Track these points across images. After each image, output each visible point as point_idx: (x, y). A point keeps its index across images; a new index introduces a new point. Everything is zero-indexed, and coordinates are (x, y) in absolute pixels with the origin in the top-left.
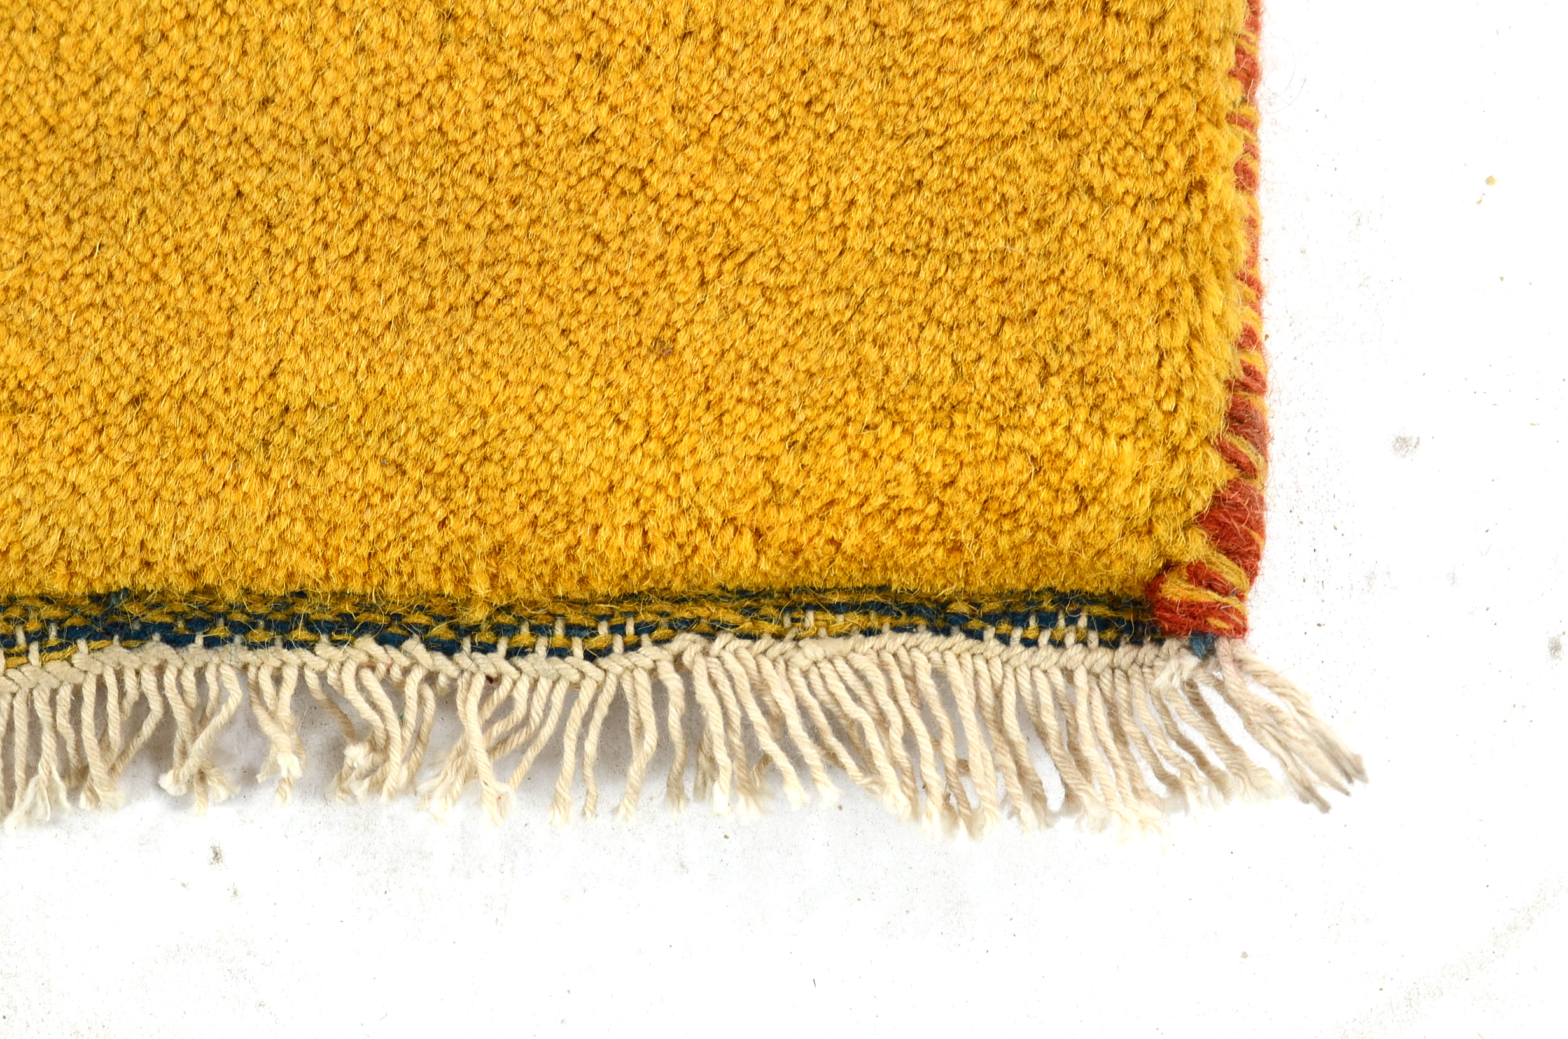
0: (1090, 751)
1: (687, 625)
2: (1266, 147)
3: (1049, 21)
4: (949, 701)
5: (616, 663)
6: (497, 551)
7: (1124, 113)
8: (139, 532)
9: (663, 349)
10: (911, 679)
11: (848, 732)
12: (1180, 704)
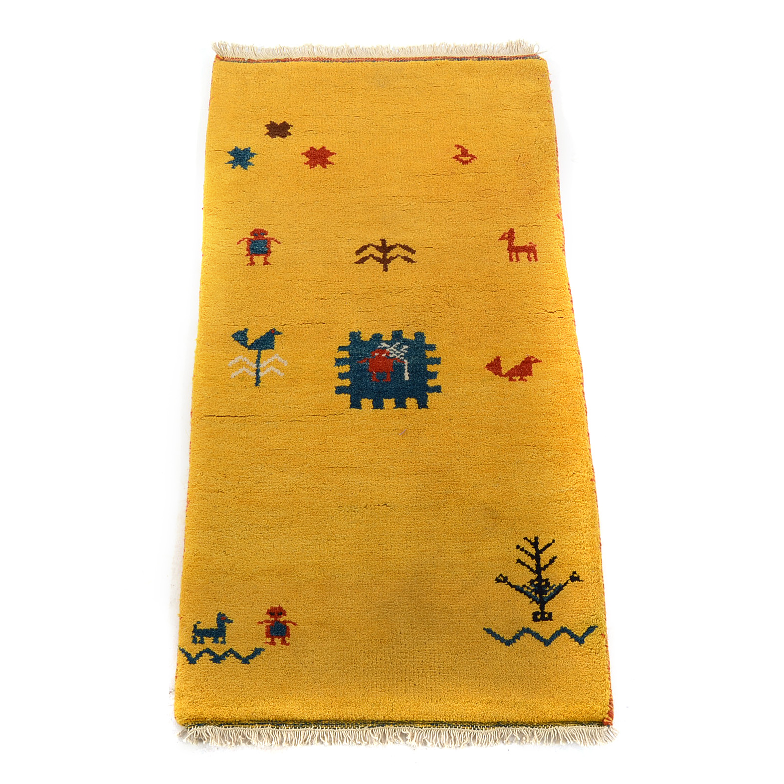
0: (597, 737)
1: (556, 725)
2: (611, 676)
3: (589, 664)
4: (583, 733)
5: (550, 729)
6: (537, 717)
7: (597, 673)
8: (502, 715)
9: (553, 697)
10: (579, 730)
11: (573, 736)
12: (606, 732)
